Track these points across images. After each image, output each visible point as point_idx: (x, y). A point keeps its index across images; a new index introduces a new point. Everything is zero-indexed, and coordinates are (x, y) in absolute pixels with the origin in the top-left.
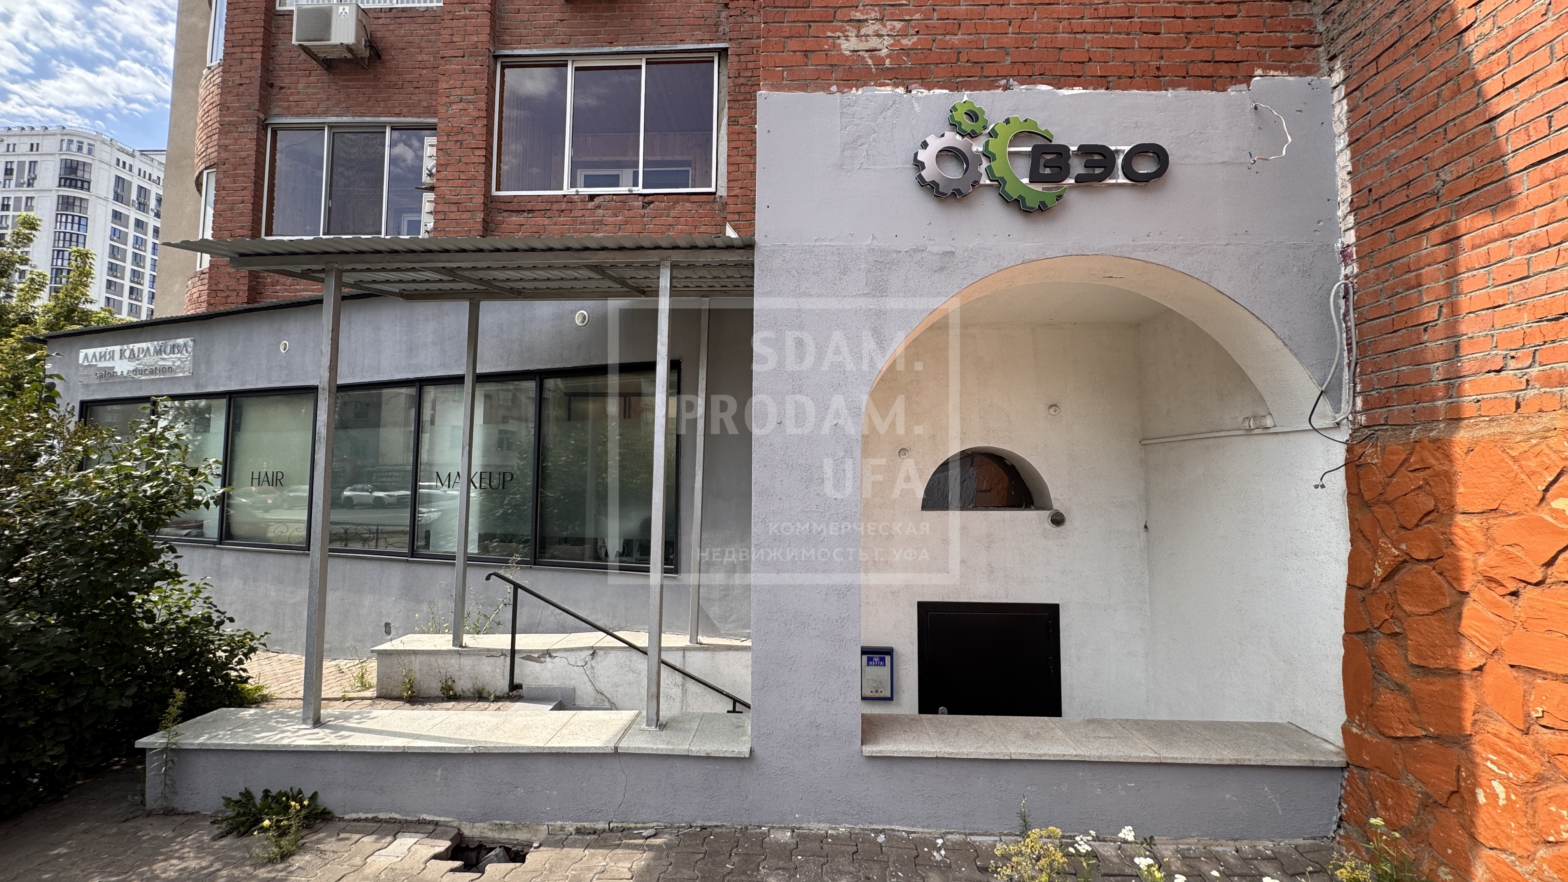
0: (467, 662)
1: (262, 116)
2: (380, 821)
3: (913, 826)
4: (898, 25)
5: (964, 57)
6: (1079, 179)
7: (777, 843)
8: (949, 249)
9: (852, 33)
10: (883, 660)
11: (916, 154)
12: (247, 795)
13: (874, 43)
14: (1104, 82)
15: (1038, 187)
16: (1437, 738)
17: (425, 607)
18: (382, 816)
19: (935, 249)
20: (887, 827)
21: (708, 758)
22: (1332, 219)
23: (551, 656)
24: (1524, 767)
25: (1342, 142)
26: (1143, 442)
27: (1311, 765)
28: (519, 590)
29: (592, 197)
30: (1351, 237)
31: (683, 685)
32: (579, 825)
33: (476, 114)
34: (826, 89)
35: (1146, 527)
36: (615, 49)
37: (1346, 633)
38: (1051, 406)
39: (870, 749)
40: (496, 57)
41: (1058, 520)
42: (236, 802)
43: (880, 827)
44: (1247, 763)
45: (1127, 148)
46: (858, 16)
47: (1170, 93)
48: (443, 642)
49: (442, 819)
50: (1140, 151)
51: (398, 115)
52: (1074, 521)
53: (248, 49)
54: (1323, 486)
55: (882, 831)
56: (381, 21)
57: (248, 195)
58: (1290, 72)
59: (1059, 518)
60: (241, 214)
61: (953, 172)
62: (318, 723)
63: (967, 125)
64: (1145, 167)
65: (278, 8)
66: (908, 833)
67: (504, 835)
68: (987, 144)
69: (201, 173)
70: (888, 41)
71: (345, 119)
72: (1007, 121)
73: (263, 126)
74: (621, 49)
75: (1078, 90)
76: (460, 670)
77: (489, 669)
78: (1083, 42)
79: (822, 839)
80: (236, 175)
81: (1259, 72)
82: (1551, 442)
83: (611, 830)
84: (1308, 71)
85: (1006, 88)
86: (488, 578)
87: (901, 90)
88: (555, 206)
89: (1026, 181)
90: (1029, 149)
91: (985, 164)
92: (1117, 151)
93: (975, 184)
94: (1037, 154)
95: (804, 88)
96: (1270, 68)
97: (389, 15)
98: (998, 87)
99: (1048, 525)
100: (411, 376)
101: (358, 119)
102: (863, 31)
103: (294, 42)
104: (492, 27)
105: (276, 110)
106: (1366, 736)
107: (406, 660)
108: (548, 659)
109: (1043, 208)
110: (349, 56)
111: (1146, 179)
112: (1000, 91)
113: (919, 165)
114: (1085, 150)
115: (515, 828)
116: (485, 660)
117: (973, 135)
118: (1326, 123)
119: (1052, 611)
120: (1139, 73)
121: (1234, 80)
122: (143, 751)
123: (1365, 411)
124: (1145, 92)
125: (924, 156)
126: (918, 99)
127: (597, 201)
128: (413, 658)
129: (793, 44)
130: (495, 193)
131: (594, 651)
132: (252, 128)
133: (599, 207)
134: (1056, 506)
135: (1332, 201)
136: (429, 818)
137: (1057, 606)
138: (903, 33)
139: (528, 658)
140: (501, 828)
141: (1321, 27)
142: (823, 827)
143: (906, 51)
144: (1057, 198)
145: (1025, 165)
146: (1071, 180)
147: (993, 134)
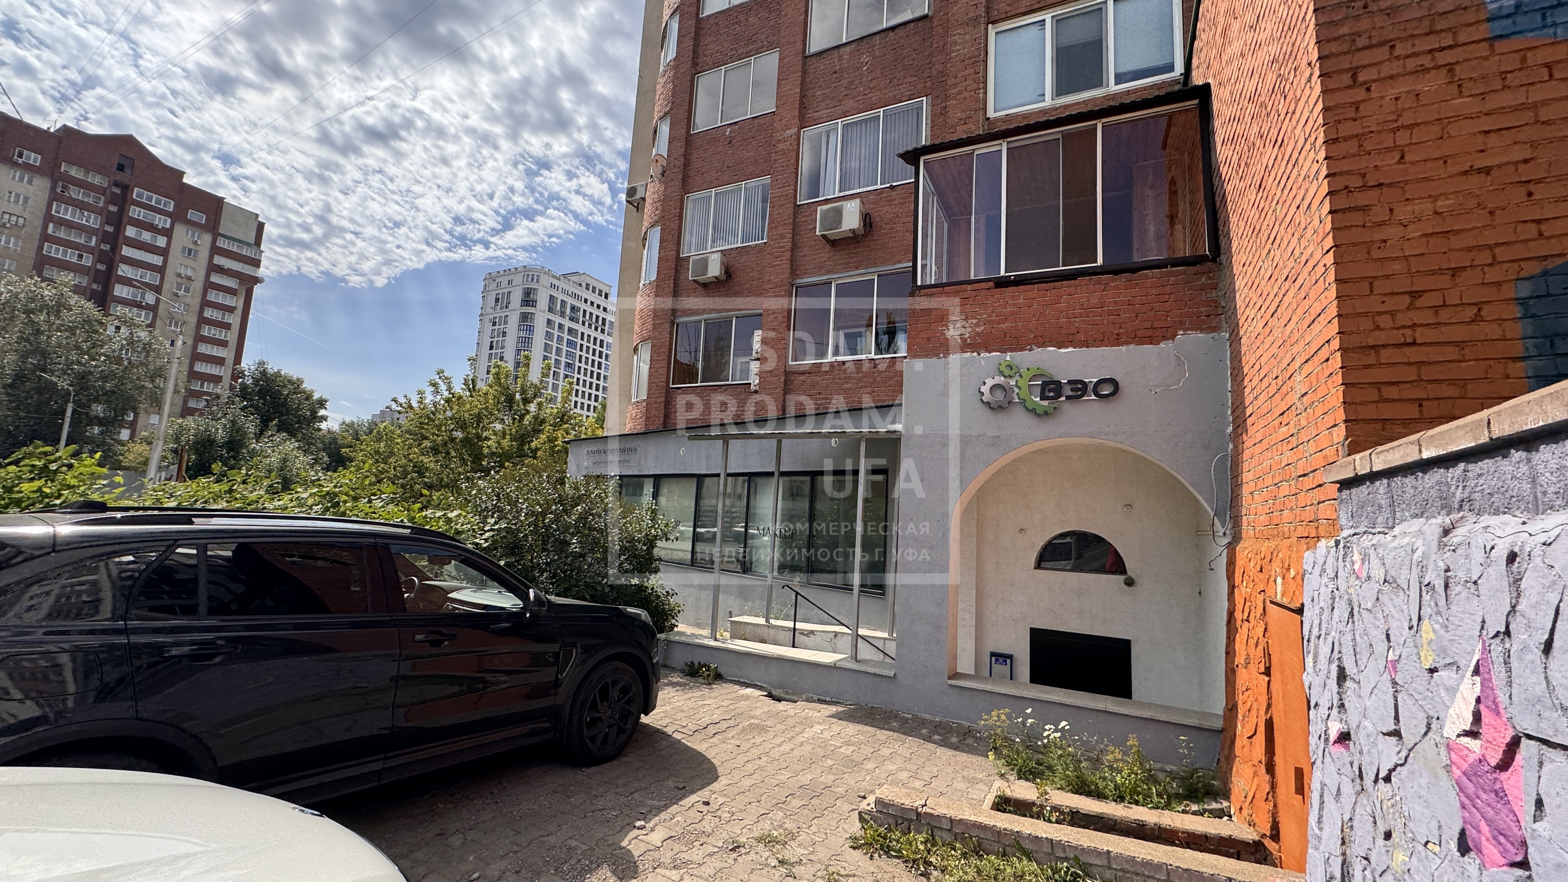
0: (772, 632)
1: (673, 319)
2: (740, 682)
4: (974, 321)
5: (1008, 335)
6: (1068, 398)
7: (903, 717)
8: (997, 434)
9: (951, 327)
10: (1005, 659)
11: (980, 389)
13: (962, 331)
14: (1086, 344)
15: (1045, 403)
17: (750, 604)
18: (741, 680)
19: (990, 434)
20: (959, 722)
22: (1224, 416)
23: (813, 634)
26: (1197, 533)
28: (798, 596)
29: (845, 363)
30: (1231, 428)
32: (819, 697)
33: (782, 320)
34: (938, 356)
35: (1200, 592)
36: (859, 273)
38: (1126, 506)
40: (793, 285)
41: (1130, 583)
42: (690, 664)
43: (956, 722)
45: (1096, 380)
46: (955, 318)
47: (1124, 348)
48: (762, 621)
49: (764, 685)
50: (1101, 382)
51: (740, 310)
54: (1213, 570)
56: (732, 256)
58: (1202, 330)
59: (1130, 581)
60: (660, 372)
61: (1000, 395)
62: (716, 640)
63: (1007, 372)
64: (1106, 390)
65: (682, 255)
66: (967, 726)
67: (788, 697)
68: (1017, 381)
70: (969, 330)
71: (713, 316)
72: (1029, 369)
73: (673, 323)
74: (863, 271)
75: (1070, 349)
76: (769, 636)
77: (782, 637)
78: (1074, 322)
81: (1181, 332)
83: (832, 702)
84: (1214, 329)
85: (1030, 350)
86: (783, 588)
87: (975, 354)
88: (823, 369)
89: (1038, 399)
90: (1040, 383)
91: (1016, 390)
92: (1090, 383)
93: (1010, 403)
94: (1045, 385)
95: (927, 356)
96: (1188, 329)
97: (738, 252)
98: (1026, 350)
99: (1124, 586)
100: (746, 471)
101: (719, 315)
103: (690, 277)
104: (791, 268)
105: (679, 313)
107: (743, 627)
108: (812, 636)
109: (1046, 414)
110: (717, 280)
111: (1106, 396)
112: (1027, 352)
113: (983, 394)
114: (1070, 382)
115: (793, 694)
116: (781, 632)
117: (1010, 377)
118: (1222, 360)
120: (1106, 338)
121: (1164, 338)
124: (1109, 348)
125: (983, 389)
126: (983, 359)
127: (847, 366)
128: (746, 626)
129: (923, 335)
130: (791, 363)
131: (836, 634)
132: (668, 325)
133: (848, 368)
134: (1129, 573)
135: (1225, 405)
136: (759, 684)
137: (1128, 643)
138: (977, 325)
139: (802, 634)
140: (787, 693)
141: (1223, 304)
142: (928, 716)
143: (978, 334)
144: (1055, 408)
145: (1038, 390)
146: (1063, 399)
147: (1021, 376)
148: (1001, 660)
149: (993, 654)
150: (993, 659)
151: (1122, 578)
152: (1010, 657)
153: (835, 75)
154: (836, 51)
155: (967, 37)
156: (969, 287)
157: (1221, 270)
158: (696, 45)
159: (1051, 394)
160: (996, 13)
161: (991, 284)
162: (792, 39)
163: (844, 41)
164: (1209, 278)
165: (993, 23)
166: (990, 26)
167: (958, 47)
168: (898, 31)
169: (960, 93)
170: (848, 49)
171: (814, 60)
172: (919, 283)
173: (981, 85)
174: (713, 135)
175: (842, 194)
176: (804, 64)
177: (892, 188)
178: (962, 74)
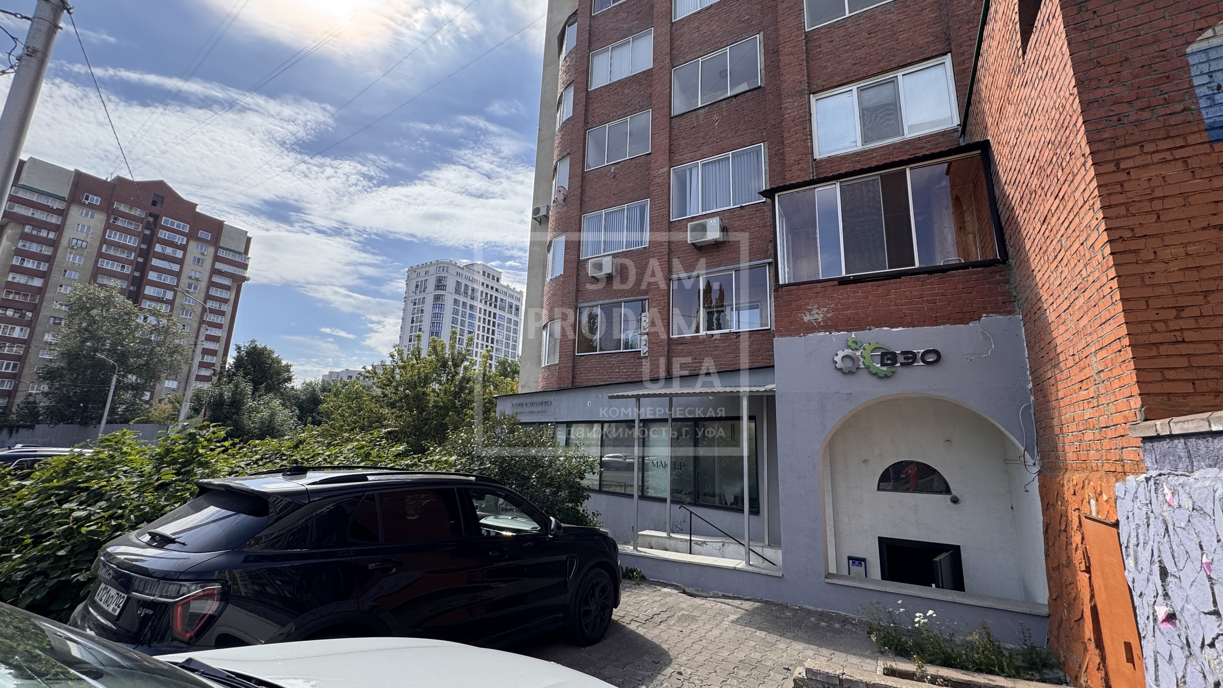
0: (672, 543)
2: (660, 582)
3: (847, 613)
4: (825, 309)
5: (852, 319)
6: (902, 364)
8: (850, 392)
9: (808, 314)
10: (861, 564)
11: (833, 359)
13: (816, 316)
14: (912, 324)
15: (885, 368)
19: (844, 392)
20: (837, 611)
21: (767, 575)
22: (1024, 376)
25: (1025, 343)
26: (1005, 461)
28: (692, 514)
30: (1031, 385)
32: (723, 594)
34: (798, 334)
35: (1012, 508)
38: (946, 441)
39: (827, 580)
41: (955, 501)
43: (834, 611)
44: (997, 608)
45: (922, 351)
46: (810, 307)
47: (942, 327)
48: (664, 534)
49: (679, 585)
50: (927, 352)
52: (966, 502)
54: (1028, 491)
55: (834, 613)
58: (1000, 313)
59: (955, 499)
61: (849, 364)
62: (636, 549)
63: (854, 346)
64: (931, 358)
66: (845, 615)
68: (862, 352)
70: (822, 316)
72: (870, 343)
75: (900, 329)
76: (670, 546)
77: (681, 547)
78: (901, 309)
79: (810, 610)
81: (985, 315)
83: (734, 597)
84: (1010, 313)
85: (870, 330)
86: (680, 508)
87: (827, 333)
89: (879, 365)
90: (880, 354)
91: (862, 360)
92: (918, 353)
93: (858, 368)
94: (883, 355)
95: (790, 335)
96: (989, 313)
98: (866, 330)
99: (950, 503)
102: (812, 313)
107: (649, 539)
108: (705, 545)
109: (886, 377)
111: (932, 363)
113: (836, 362)
114: (903, 353)
115: (702, 591)
116: (679, 542)
117: (856, 350)
118: (1019, 335)
119: (957, 549)
120: (927, 320)
121: (972, 319)
123: (1041, 460)
124: (930, 327)
125: (836, 359)
126: (834, 336)
128: (652, 538)
129: (786, 319)
131: (724, 543)
134: (954, 493)
136: (675, 584)
137: (959, 547)
138: (827, 312)
139: (697, 544)
140: (698, 590)
141: (1015, 294)
142: (811, 608)
143: (829, 319)
144: (893, 372)
145: (878, 359)
146: (898, 365)
147: (864, 349)
148: (857, 562)
149: (850, 558)
150: (851, 562)
151: (949, 497)
152: (864, 560)
153: (694, 130)
154: (694, 113)
155: (796, 104)
156: (819, 285)
157: (1011, 270)
158: (586, 110)
159: (889, 362)
160: (815, 86)
161: (836, 282)
162: (661, 106)
163: (700, 105)
164: (1002, 276)
165: (814, 93)
166: (811, 95)
167: (790, 111)
168: (738, 98)
169: (793, 142)
170: (702, 111)
171: (678, 119)
172: (781, 283)
173: (809, 137)
174: (601, 173)
175: (704, 213)
176: (670, 123)
177: (742, 207)
178: (793, 129)
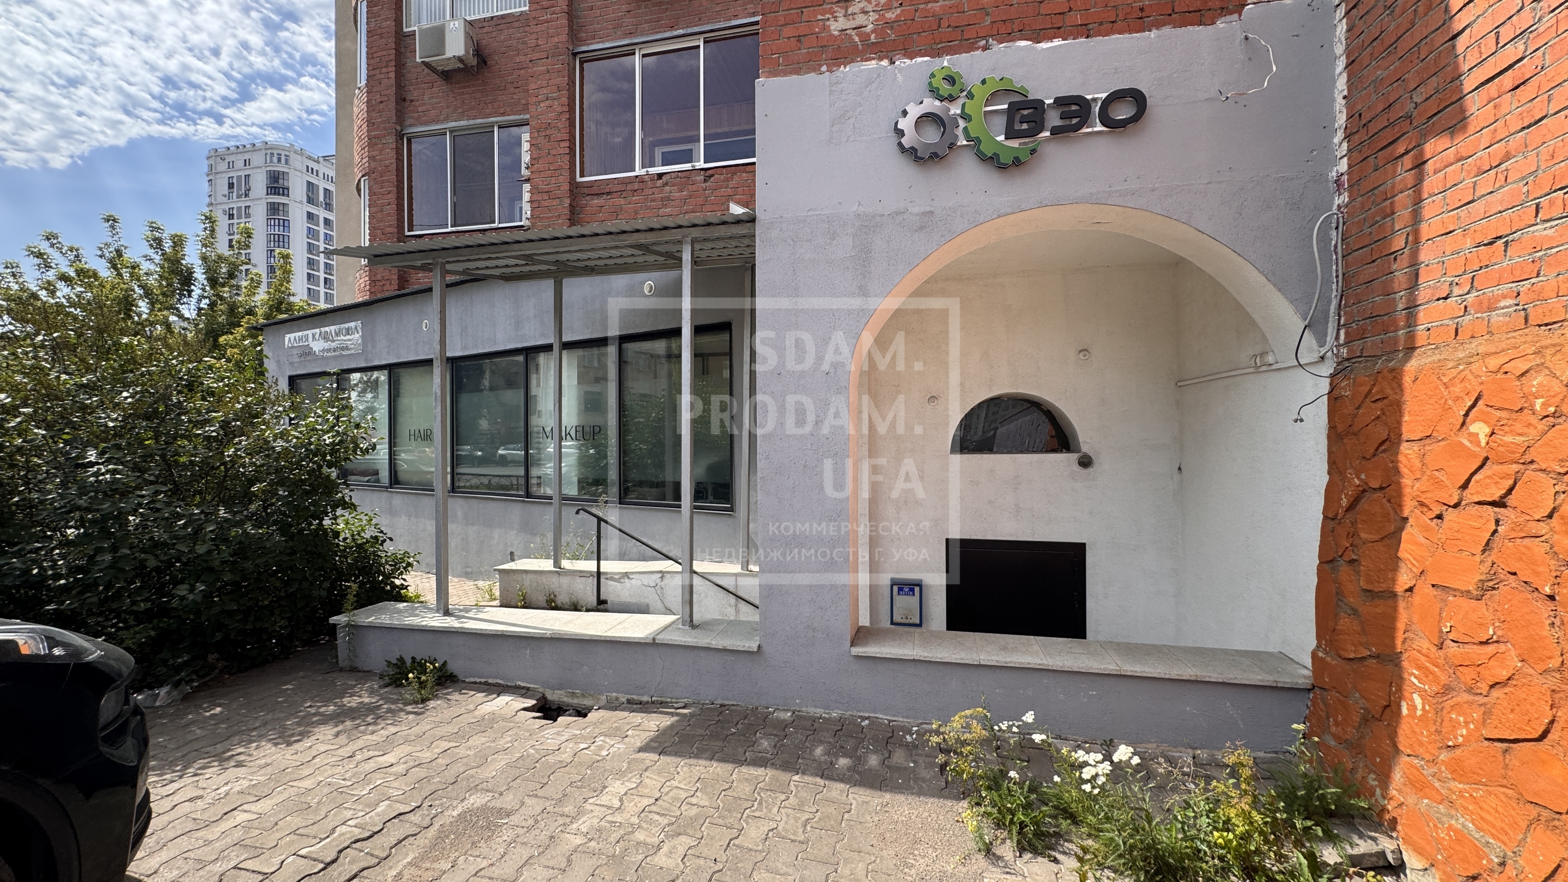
0: (565, 581)
1: (398, 128)
2: (489, 684)
3: (894, 716)
5: (945, 23)
6: (1055, 131)
7: (778, 719)
8: (928, 209)
9: (840, 13)
10: (912, 590)
11: (896, 123)
12: (401, 660)
13: (860, 20)
14: (1085, 31)
15: (1014, 144)
16: (1377, 657)
17: (538, 539)
18: (490, 681)
19: (916, 210)
20: (872, 715)
21: (725, 650)
22: (1327, 147)
23: (628, 578)
24: (1436, 679)
25: (1341, 64)
26: (1179, 384)
27: (1274, 685)
28: (602, 523)
29: (660, 176)
30: (1343, 166)
31: (736, 606)
32: (629, 697)
33: (560, 109)
34: (817, 70)
35: (1180, 469)
36: (676, 33)
37: (1321, 563)
38: (1081, 351)
39: (856, 650)
40: (575, 55)
41: (1086, 462)
42: (395, 665)
43: (867, 715)
44: (1207, 679)
45: (1104, 95)
47: (1154, 34)
48: (547, 565)
49: (532, 686)
50: (1116, 97)
51: (503, 114)
52: (1103, 464)
53: (384, 70)
54: (1302, 420)
55: (867, 718)
56: (485, 30)
57: (392, 198)
59: (1085, 460)
60: (389, 215)
61: (932, 136)
62: (447, 613)
63: (945, 88)
64: (1122, 112)
65: (405, 30)
66: (890, 721)
67: (575, 701)
68: (964, 105)
69: (359, 181)
70: (873, 16)
71: (462, 123)
72: (984, 82)
73: (400, 136)
74: (681, 32)
75: (1057, 42)
76: (560, 587)
77: (582, 587)
79: (814, 720)
80: (383, 182)
82: (1474, 367)
83: (653, 703)
85: (986, 48)
86: (577, 513)
87: (885, 63)
88: (629, 187)
89: (1001, 138)
90: (1006, 106)
91: (962, 123)
92: (1095, 100)
93: (952, 146)
94: (1013, 111)
95: (797, 71)
97: (493, 23)
98: (977, 49)
99: (1077, 468)
100: (519, 345)
101: (472, 122)
102: (850, 11)
103: (418, 60)
104: (570, 27)
105: (409, 121)
106: (1328, 659)
107: (518, 577)
108: (627, 580)
109: (1017, 163)
110: (462, 66)
111: (1123, 124)
112: (979, 52)
113: (900, 133)
114: (1060, 102)
115: (583, 696)
116: (579, 580)
117: (951, 99)
118: (1326, 46)
119: (1079, 550)
120: (1121, 17)
121: (1223, 13)
122: (335, 625)
123: (1347, 343)
124: (1127, 35)
125: (904, 124)
126: (901, 70)
127: (664, 178)
128: (524, 576)
129: (788, 31)
130: (579, 179)
131: (663, 574)
132: (391, 139)
133: (666, 184)
134: (1085, 448)
135: (1328, 129)
136: (522, 684)
137: (1084, 545)
138: (888, 6)
139: (612, 579)
140: (572, 696)
143: (888, 23)
144: (1032, 152)
145: (1000, 123)
146: (1047, 133)
147: (970, 96)
148: (906, 588)
149: (894, 582)
150: (895, 588)
151: (1073, 457)
152: (916, 585)
159: (1025, 126)
